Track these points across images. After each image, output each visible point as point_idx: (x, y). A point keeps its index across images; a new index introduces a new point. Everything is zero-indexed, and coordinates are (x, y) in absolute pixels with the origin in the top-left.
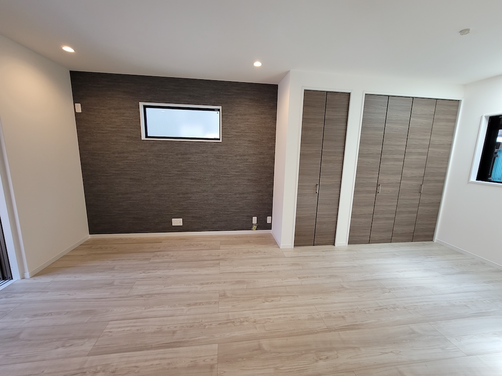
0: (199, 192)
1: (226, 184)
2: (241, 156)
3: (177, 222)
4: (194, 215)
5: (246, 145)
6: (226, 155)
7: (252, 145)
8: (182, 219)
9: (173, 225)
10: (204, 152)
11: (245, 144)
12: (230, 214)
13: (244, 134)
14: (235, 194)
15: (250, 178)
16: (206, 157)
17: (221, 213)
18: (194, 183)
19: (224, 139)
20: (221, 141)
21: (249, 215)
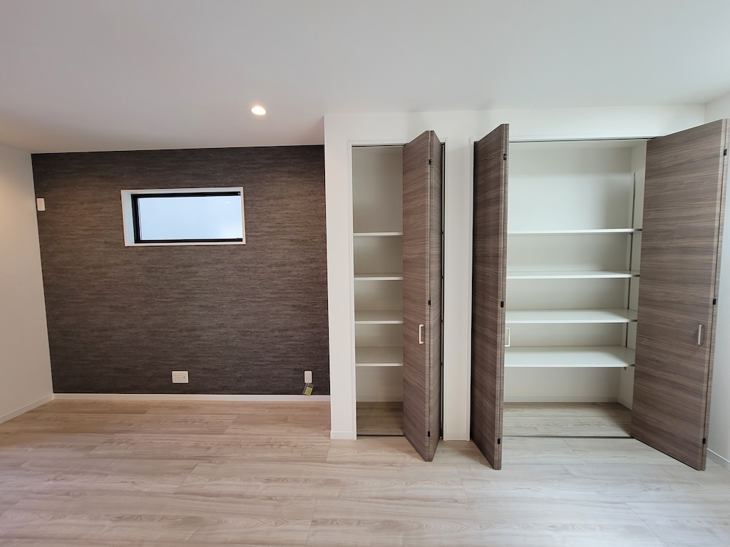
0: (213, 328)
1: (256, 314)
2: (278, 266)
3: (180, 377)
4: (206, 366)
5: (286, 247)
6: (254, 265)
7: (295, 247)
8: (187, 372)
9: (174, 382)
10: (219, 261)
11: (284, 247)
12: (266, 365)
13: (281, 230)
14: (273, 331)
15: (296, 303)
16: (222, 269)
17: (251, 363)
18: (205, 312)
19: (249, 239)
20: (244, 242)
21: (298, 367)
